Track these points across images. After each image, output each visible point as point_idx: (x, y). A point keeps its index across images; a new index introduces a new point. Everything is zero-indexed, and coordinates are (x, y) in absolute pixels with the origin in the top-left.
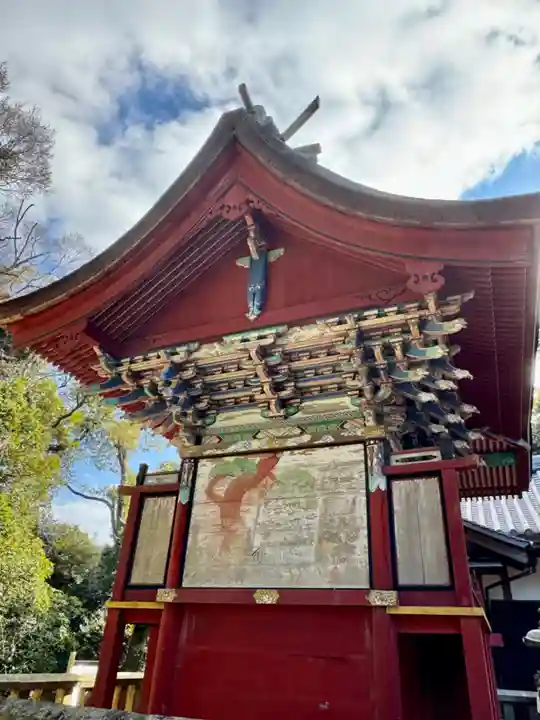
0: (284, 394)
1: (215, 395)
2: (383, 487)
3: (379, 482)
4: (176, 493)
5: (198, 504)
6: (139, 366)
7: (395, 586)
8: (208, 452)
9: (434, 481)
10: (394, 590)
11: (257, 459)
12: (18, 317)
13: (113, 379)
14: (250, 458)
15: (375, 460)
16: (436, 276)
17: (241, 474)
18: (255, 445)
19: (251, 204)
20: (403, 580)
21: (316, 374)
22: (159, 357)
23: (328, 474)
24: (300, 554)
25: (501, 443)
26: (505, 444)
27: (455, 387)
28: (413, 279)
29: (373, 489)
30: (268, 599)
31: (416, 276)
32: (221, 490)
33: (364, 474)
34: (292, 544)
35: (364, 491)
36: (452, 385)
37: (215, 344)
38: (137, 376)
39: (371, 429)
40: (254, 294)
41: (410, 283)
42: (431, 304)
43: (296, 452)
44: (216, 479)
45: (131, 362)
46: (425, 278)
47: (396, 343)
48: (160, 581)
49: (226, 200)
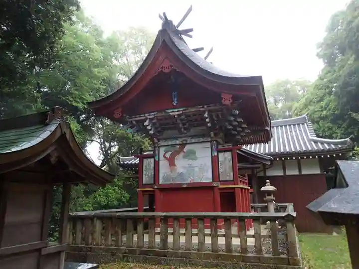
0: (185, 126)
3: (216, 154)
4: (154, 157)
5: (161, 160)
7: (219, 181)
9: (230, 153)
11: (178, 146)
14: (176, 146)
15: (214, 147)
16: (230, 99)
17: (174, 151)
18: (178, 142)
20: (221, 179)
29: (213, 155)
30: (185, 186)
32: (168, 155)
35: (211, 156)
37: (163, 112)
39: (213, 137)
40: (174, 95)
41: (222, 101)
43: (190, 144)
44: (166, 152)
45: (135, 117)
46: (227, 99)
47: (219, 113)
48: (153, 183)
49: (163, 65)
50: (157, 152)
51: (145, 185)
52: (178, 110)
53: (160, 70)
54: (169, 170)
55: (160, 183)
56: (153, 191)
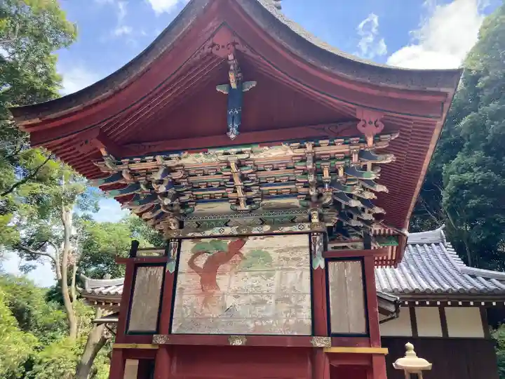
0: (249, 194)
1: (196, 191)
2: (323, 266)
3: (320, 263)
4: (164, 265)
5: (182, 273)
6: (137, 166)
7: (329, 334)
8: (190, 235)
9: (358, 264)
10: (329, 336)
11: (229, 241)
12: (37, 120)
13: (115, 175)
14: (224, 241)
15: (317, 247)
16: (378, 123)
17: (216, 252)
18: (228, 231)
19: (236, 46)
20: (333, 330)
21: (275, 182)
22: (155, 160)
23: (283, 254)
24: (262, 311)
25: (389, 231)
26: (391, 232)
27: (376, 197)
28: (362, 123)
29: (316, 268)
30: (238, 343)
31: (364, 120)
32: (201, 262)
33: (308, 256)
34: (255, 304)
35: (309, 268)
36: (373, 196)
37: (201, 154)
38: (133, 174)
39: (316, 224)
40: (233, 117)
41: (359, 126)
42: (370, 140)
43: (259, 237)
44: (197, 254)
45: (130, 163)
46: (370, 123)
47: (340, 165)
48: (154, 329)
49: (216, 40)
50: (173, 253)
51: (133, 333)
52: (239, 150)
53: (207, 50)
54: (201, 299)
55: (173, 331)
56: (153, 352)
